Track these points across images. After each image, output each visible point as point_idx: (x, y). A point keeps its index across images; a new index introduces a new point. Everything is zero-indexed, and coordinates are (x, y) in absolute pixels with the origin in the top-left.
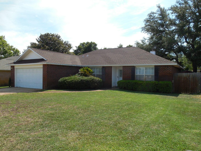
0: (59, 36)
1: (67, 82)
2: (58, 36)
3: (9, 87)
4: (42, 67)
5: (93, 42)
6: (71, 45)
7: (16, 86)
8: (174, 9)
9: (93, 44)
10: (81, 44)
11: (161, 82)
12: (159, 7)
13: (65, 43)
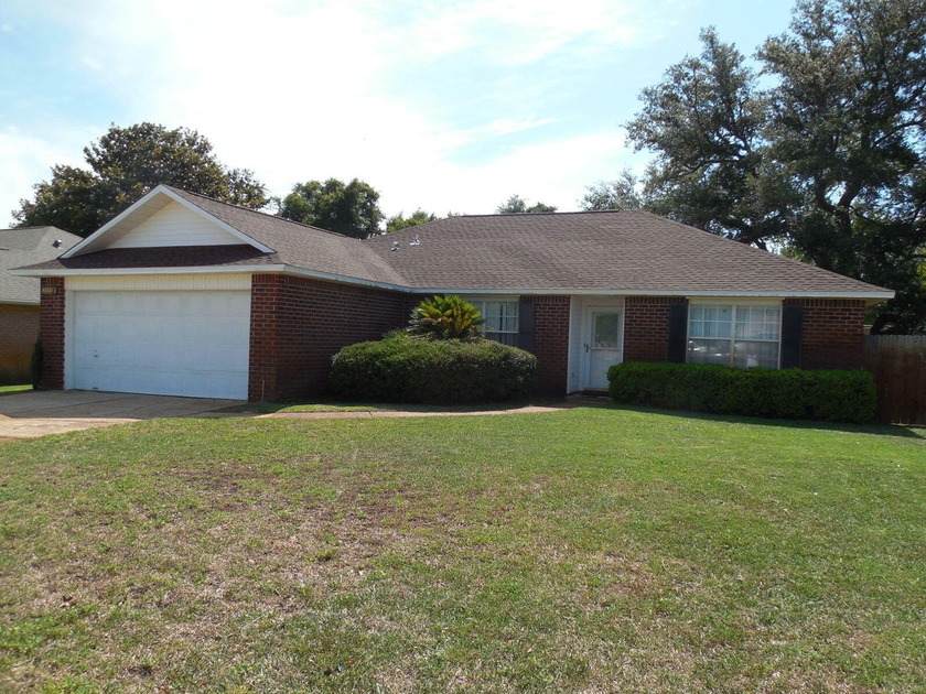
0: (206, 143)
1: (388, 364)
2: (199, 140)
3: (30, 387)
4: (250, 287)
5: (360, 181)
6: (261, 192)
7: (68, 383)
8: (775, 56)
9: (363, 191)
10: (299, 187)
11: (825, 374)
12: (710, 39)
13: (234, 179)
